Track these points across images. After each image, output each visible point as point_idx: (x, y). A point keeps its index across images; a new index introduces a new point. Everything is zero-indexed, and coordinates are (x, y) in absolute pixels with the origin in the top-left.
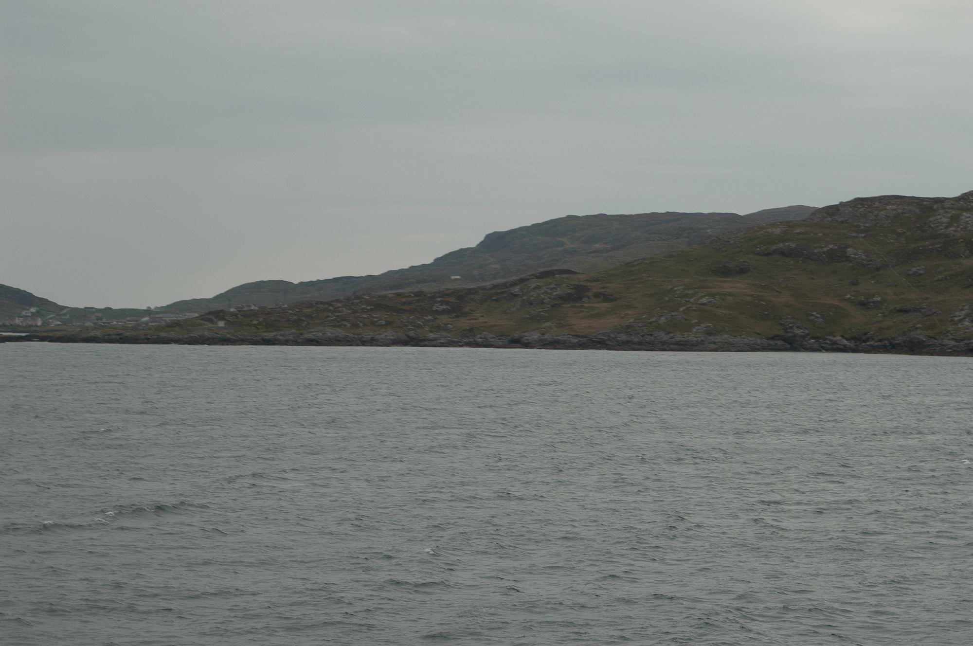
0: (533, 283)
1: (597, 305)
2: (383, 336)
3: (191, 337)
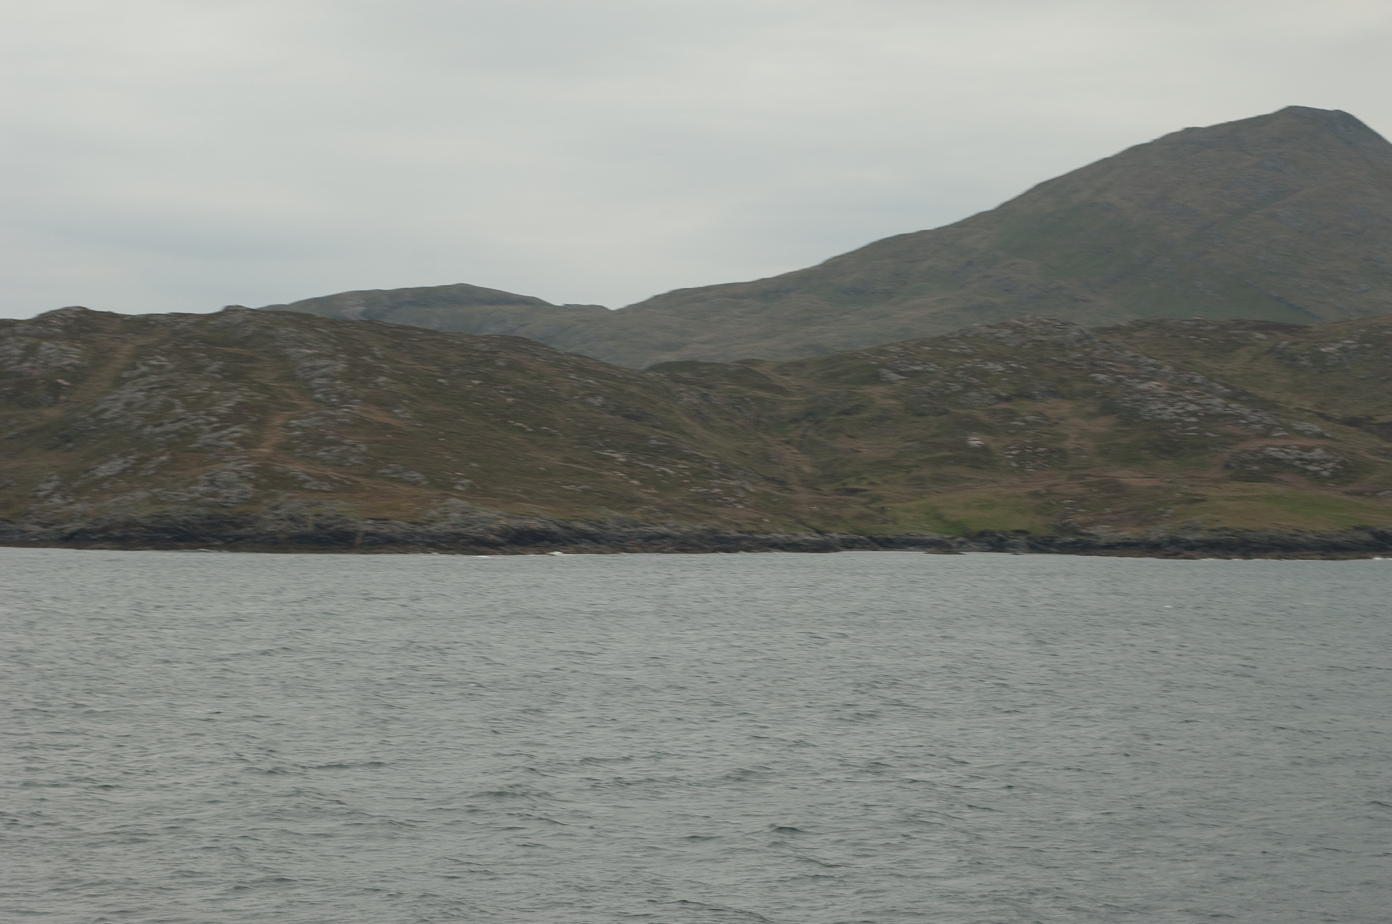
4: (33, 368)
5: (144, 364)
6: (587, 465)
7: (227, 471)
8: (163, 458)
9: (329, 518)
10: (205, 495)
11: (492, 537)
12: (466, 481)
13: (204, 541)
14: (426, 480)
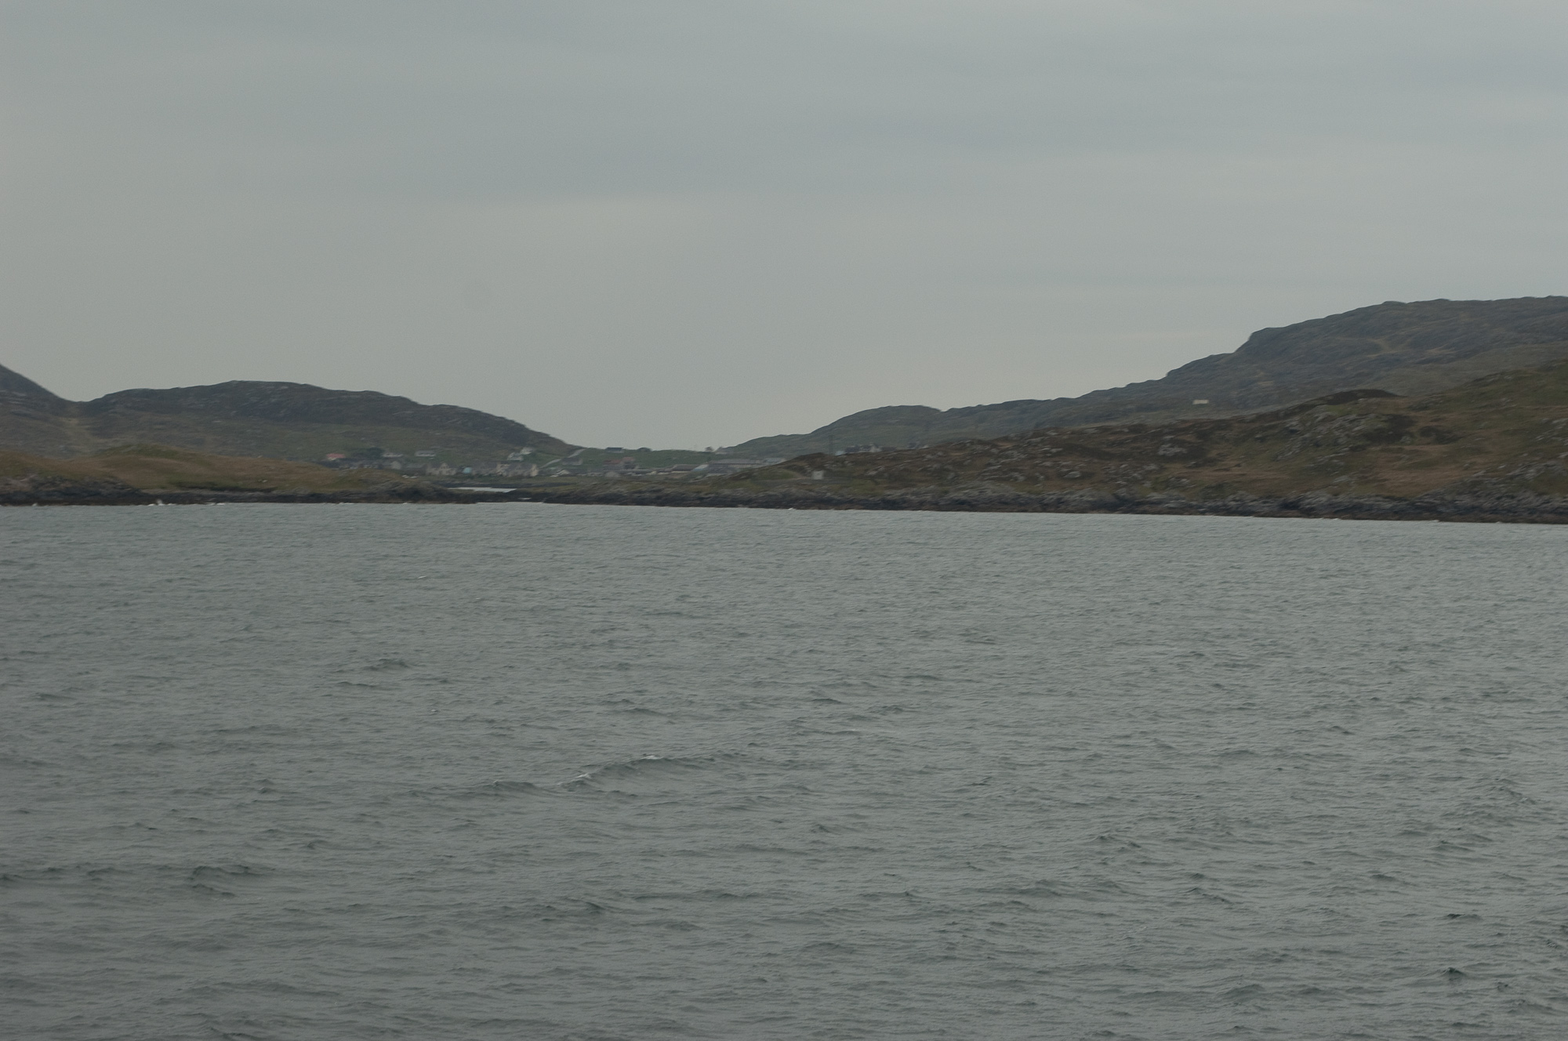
0: (1322, 413)
1: (1427, 448)
2: (1076, 496)
3: (770, 496)
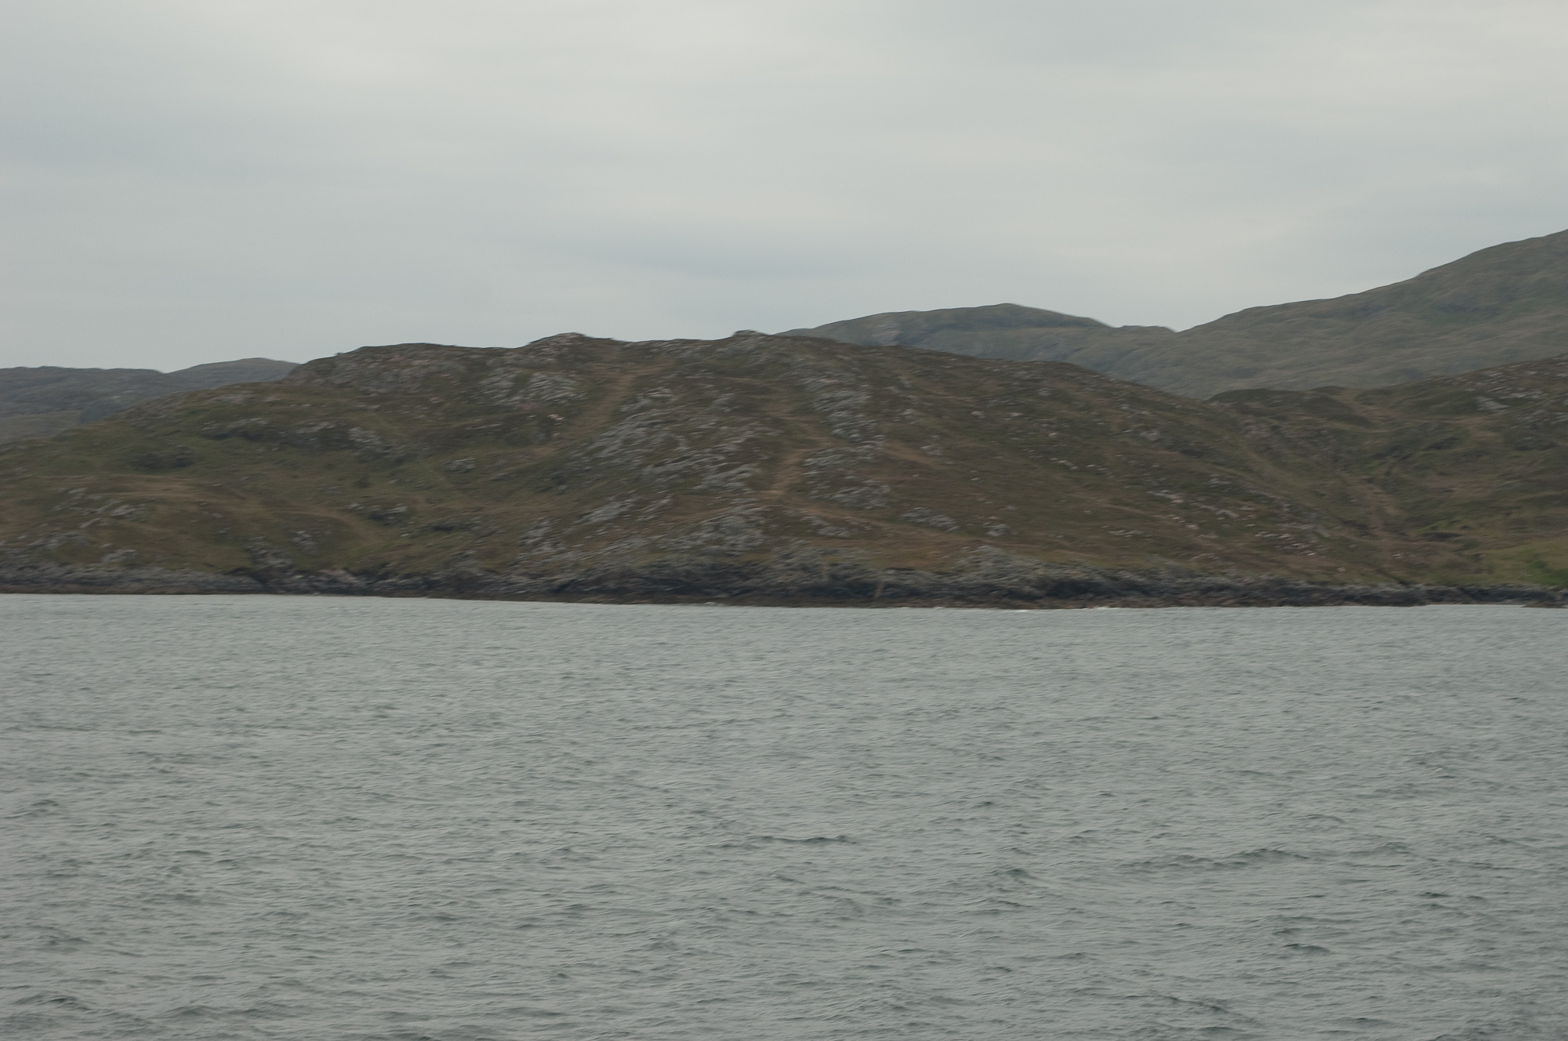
4: (523, 402)
5: (645, 397)
6: (1138, 507)
7: (734, 515)
8: (664, 501)
9: (846, 568)
10: (709, 542)
11: (1027, 589)
12: (1001, 526)
13: (707, 594)
14: (954, 525)
